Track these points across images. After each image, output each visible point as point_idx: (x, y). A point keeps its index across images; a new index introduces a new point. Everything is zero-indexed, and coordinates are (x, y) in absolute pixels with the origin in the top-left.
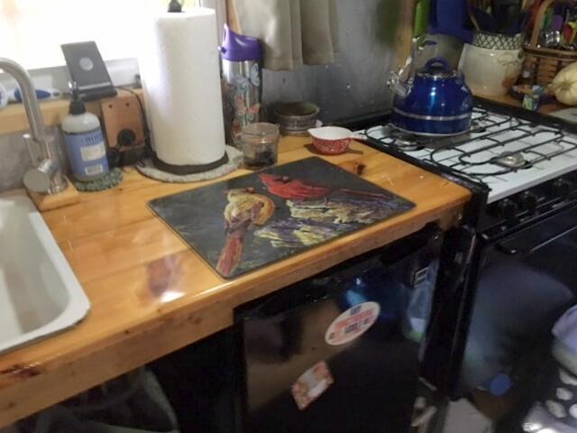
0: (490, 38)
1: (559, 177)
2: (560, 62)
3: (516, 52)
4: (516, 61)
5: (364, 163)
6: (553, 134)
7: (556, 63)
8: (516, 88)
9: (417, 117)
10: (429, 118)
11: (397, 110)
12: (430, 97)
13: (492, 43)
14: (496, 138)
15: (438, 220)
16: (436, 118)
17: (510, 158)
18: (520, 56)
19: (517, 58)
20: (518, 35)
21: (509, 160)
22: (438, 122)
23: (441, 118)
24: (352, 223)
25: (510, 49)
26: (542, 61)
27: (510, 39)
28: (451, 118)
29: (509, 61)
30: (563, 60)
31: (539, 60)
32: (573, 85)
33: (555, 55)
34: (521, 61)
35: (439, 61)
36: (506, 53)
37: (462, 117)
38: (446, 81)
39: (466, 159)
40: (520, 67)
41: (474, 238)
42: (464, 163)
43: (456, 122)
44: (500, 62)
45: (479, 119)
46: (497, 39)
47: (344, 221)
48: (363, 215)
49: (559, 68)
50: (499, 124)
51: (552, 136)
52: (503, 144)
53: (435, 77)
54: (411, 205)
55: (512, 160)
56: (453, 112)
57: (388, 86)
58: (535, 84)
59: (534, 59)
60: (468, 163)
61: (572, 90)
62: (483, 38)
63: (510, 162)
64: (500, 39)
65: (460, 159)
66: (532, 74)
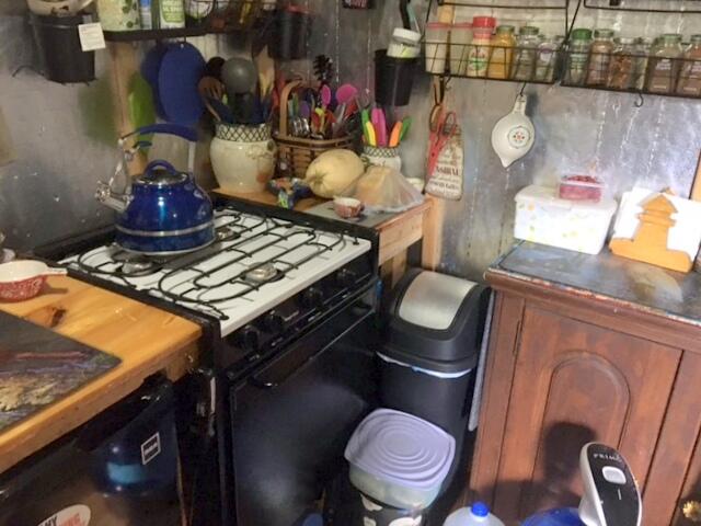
0: (232, 130)
1: (309, 287)
2: (313, 153)
3: (265, 143)
4: (266, 154)
5: (66, 307)
6: (306, 235)
7: (309, 153)
8: (274, 183)
9: (146, 234)
10: (162, 234)
11: (120, 228)
12: (159, 207)
13: (236, 135)
14: (243, 248)
15: (164, 370)
16: (170, 233)
17: (259, 270)
18: (270, 148)
19: (266, 150)
20: (263, 125)
21: (258, 273)
22: (174, 237)
23: (177, 233)
24: (20, 408)
25: (257, 140)
26: (295, 151)
27: (254, 131)
28: (189, 231)
29: (259, 153)
30: (316, 149)
31: (292, 149)
32: (325, 178)
33: (307, 145)
34: (272, 153)
35: (160, 164)
36: (252, 146)
37: (201, 227)
38: (173, 188)
39: (203, 282)
40: (274, 159)
41: (213, 382)
42: (200, 287)
43: (195, 235)
44: (249, 156)
45: (230, 224)
46: (240, 130)
47: (8, 408)
48: (42, 390)
49: (313, 157)
50: (250, 229)
51: (305, 237)
52: (250, 255)
53: (160, 184)
54: (116, 362)
55: (261, 273)
56: (189, 223)
57: (98, 199)
58: (294, 176)
59: (288, 150)
60: (205, 287)
61: (324, 183)
62: (225, 129)
63: (259, 275)
64: (244, 130)
65: (194, 282)
66: (288, 166)
